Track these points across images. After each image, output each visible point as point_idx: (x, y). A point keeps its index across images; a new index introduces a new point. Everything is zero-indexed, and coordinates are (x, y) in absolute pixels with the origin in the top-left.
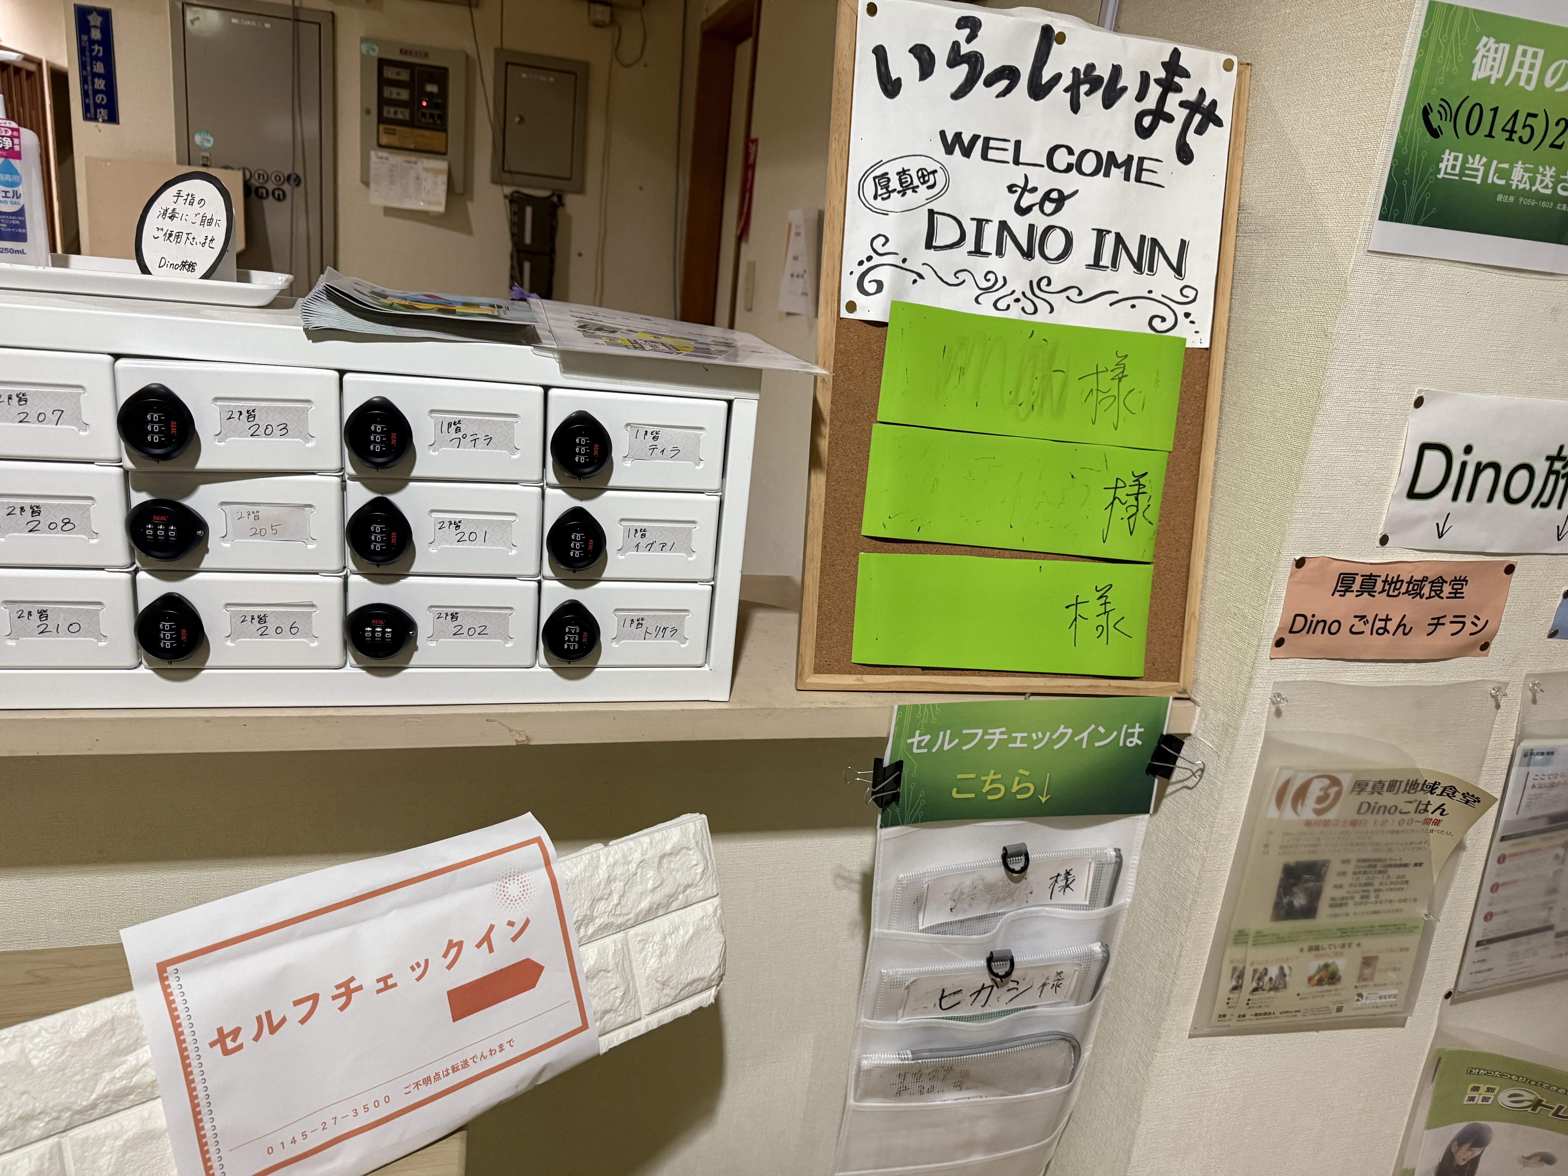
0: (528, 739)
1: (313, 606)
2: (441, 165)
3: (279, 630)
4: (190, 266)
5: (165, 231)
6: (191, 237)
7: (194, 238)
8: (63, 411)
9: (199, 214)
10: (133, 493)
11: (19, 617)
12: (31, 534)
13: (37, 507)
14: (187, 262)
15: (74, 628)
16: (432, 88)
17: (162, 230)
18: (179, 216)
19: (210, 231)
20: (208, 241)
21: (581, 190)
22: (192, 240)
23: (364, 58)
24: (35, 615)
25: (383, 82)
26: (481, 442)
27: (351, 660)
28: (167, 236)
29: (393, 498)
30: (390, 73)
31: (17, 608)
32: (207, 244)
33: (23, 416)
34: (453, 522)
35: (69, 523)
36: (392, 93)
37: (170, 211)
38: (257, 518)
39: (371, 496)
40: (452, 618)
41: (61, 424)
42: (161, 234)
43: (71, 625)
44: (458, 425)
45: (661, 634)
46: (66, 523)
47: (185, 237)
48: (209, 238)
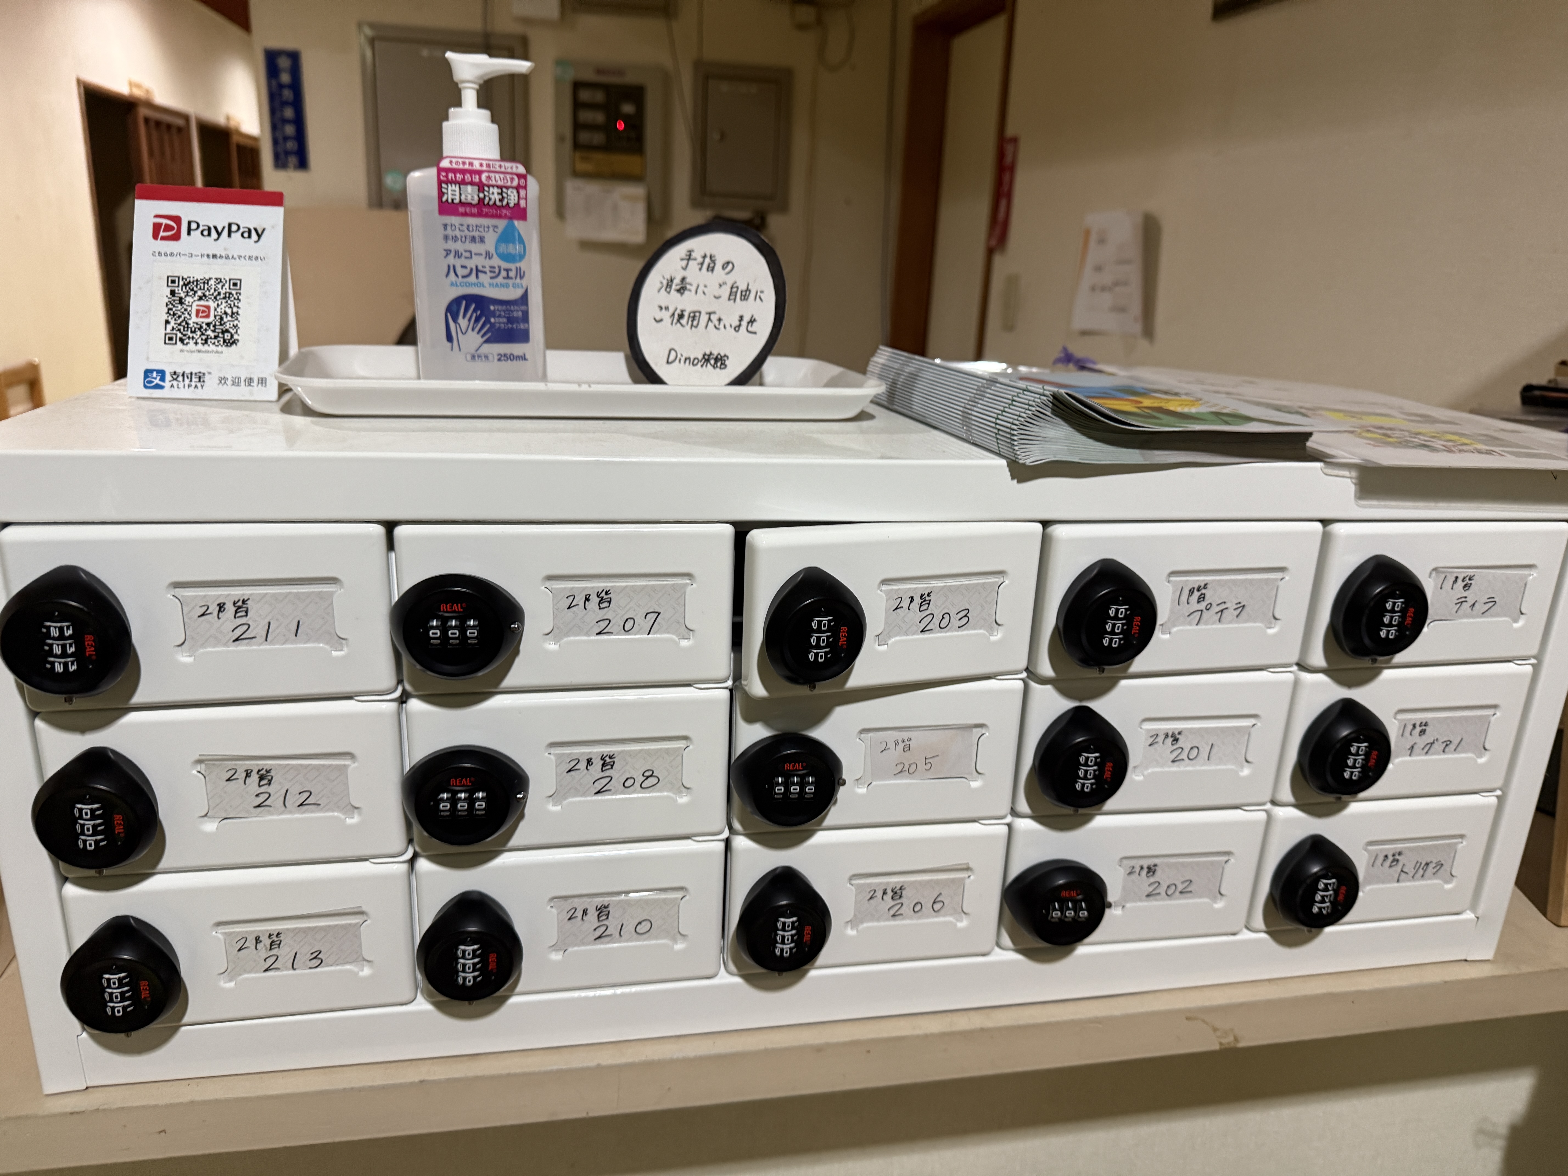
0: (1236, 1040)
1: (968, 869)
2: (638, 191)
3: (918, 908)
4: (719, 361)
5: (671, 310)
6: (713, 317)
7: (720, 320)
8: (659, 614)
9: (725, 283)
10: (741, 725)
11: (570, 919)
12: (599, 797)
13: (610, 757)
14: (711, 354)
15: (645, 927)
16: (628, 108)
17: (667, 308)
18: (693, 288)
19: (748, 308)
20: (744, 323)
21: (784, 208)
22: (717, 323)
23: (558, 82)
24: (592, 914)
25: (577, 105)
26: (1230, 614)
27: (1006, 940)
28: (676, 316)
29: (1099, 706)
30: (585, 95)
31: (568, 905)
32: (743, 328)
33: (603, 624)
34: (1170, 735)
35: (651, 776)
36: (587, 116)
37: (677, 281)
38: (907, 749)
39: (1067, 705)
40: (1148, 872)
41: (654, 634)
42: (666, 315)
43: (640, 923)
44: (1203, 591)
45: (1421, 872)
46: (648, 777)
47: (704, 318)
48: (746, 319)
